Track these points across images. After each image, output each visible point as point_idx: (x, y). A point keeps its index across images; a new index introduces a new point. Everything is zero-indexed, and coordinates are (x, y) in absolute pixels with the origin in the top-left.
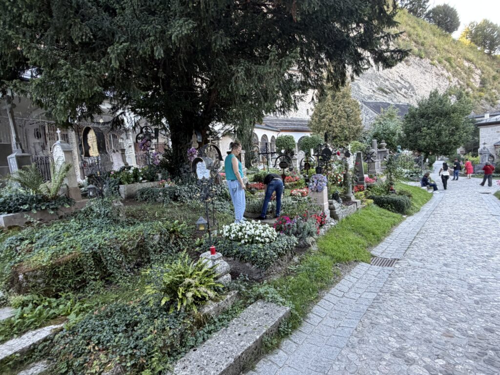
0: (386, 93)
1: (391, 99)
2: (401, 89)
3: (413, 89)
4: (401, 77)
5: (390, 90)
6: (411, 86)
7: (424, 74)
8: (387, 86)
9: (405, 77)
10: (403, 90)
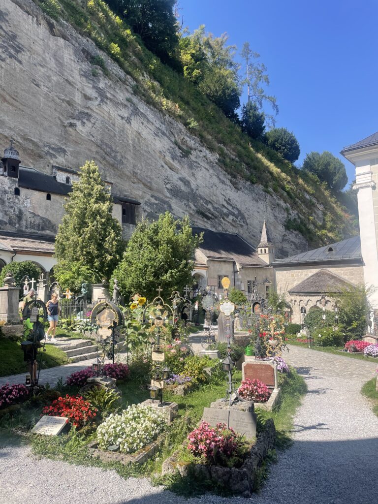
0: (208, 218)
1: (214, 227)
2: (228, 216)
3: (243, 218)
4: (228, 202)
5: (213, 215)
6: (240, 213)
7: (257, 201)
8: (209, 210)
9: (233, 202)
10: (231, 217)
